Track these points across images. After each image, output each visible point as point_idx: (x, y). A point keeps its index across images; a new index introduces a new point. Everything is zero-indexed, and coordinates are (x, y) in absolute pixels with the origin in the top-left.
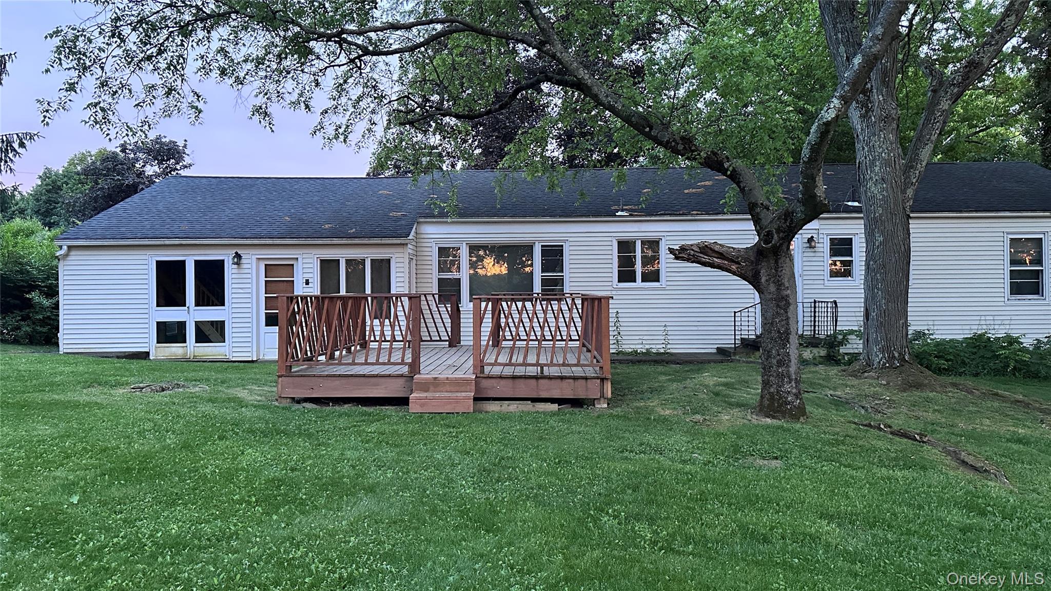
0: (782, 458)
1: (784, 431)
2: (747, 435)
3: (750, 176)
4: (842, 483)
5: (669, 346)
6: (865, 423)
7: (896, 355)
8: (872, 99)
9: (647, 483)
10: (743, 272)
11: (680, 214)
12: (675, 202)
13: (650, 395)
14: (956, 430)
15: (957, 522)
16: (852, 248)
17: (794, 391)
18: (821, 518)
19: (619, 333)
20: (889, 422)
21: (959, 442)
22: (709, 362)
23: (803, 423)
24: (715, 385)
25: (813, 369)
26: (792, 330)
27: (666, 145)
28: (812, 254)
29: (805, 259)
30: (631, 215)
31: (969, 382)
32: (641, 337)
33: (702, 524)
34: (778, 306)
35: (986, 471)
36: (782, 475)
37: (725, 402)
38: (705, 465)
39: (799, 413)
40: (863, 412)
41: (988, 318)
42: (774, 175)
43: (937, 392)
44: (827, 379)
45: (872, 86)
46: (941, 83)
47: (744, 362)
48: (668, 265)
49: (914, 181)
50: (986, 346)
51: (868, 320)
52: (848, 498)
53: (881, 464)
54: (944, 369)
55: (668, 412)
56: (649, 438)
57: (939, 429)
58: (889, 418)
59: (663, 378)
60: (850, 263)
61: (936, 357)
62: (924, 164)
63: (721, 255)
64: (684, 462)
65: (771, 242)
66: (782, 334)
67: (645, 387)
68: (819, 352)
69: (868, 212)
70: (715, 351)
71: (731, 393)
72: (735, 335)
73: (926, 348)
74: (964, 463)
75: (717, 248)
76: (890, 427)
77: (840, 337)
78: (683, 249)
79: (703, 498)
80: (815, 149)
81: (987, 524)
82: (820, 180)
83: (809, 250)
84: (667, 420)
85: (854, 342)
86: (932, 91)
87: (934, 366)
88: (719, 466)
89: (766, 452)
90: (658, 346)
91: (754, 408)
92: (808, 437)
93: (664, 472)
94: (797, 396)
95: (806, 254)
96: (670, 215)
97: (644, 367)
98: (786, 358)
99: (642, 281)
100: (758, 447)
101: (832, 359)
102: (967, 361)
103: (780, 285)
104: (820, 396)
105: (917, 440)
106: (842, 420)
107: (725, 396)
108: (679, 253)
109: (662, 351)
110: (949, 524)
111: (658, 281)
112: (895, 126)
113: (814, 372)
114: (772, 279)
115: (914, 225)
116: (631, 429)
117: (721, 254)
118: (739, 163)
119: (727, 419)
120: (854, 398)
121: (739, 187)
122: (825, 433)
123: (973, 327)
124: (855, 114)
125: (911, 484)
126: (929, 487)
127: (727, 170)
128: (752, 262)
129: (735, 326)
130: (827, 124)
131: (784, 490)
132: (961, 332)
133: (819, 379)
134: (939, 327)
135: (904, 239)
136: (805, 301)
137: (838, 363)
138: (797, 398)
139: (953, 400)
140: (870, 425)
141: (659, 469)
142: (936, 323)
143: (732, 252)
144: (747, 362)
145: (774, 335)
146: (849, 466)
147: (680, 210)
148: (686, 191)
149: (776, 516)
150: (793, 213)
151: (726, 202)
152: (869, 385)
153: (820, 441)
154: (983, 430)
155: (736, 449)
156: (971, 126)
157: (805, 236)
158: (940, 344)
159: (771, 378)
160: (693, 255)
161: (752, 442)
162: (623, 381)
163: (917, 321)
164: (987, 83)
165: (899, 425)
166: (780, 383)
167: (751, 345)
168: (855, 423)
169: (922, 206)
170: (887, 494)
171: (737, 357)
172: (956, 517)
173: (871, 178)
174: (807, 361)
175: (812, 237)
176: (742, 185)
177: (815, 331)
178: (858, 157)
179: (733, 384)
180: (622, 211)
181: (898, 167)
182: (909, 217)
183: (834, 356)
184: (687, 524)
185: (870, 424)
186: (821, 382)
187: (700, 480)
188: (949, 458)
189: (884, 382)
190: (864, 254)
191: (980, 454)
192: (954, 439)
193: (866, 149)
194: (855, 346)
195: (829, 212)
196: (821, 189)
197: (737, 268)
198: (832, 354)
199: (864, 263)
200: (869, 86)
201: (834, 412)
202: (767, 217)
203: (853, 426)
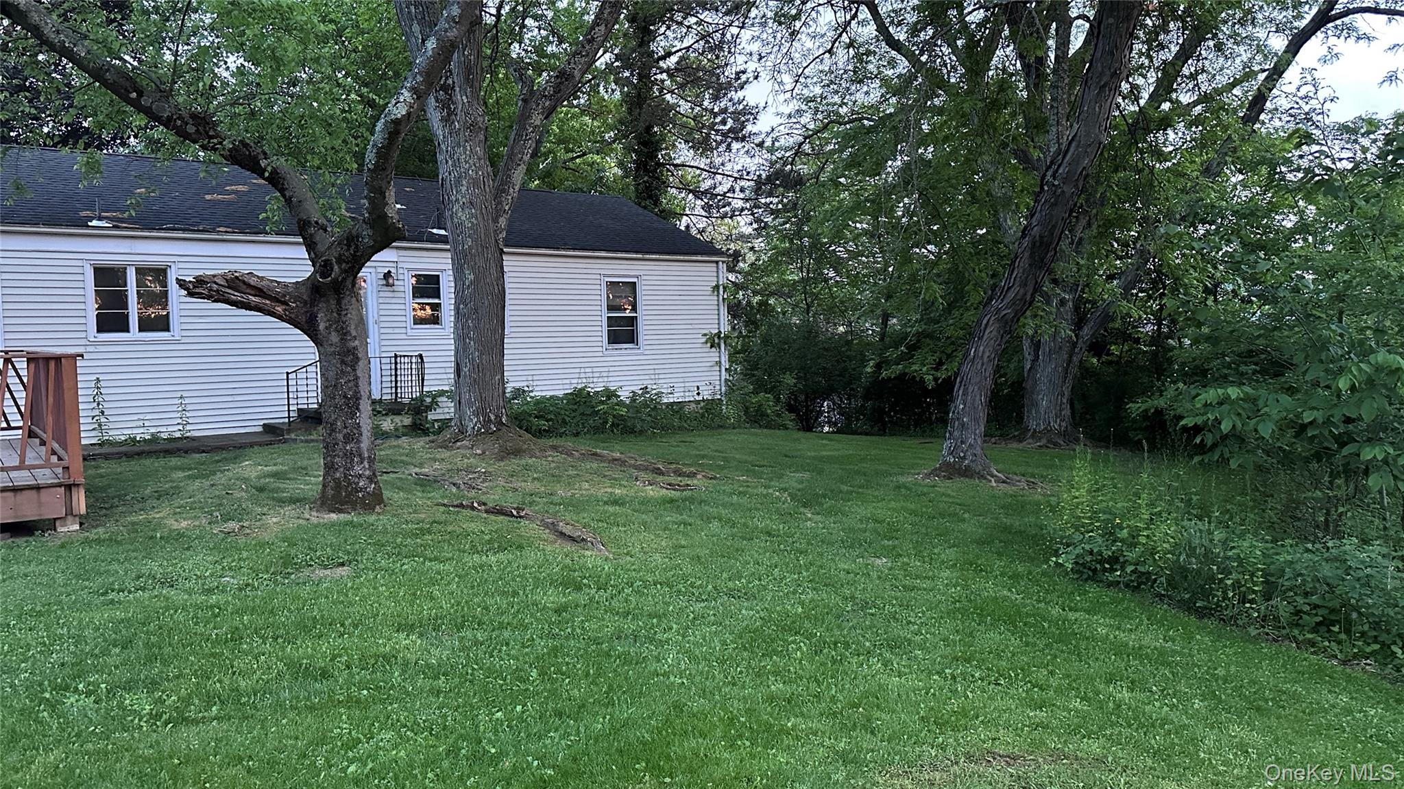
0: (350, 562)
1: (354, 527)
2: (302, 540)
3: (300, 182)
4: (426, 582)
5: (188, 427)
6: (455, 503)
7: (493, 417)
8: (454, 98)
9: (147, 633)
10: (293, 316)
11: (199, 231)
12: (190, 211)
13: (155, 503)
14: (556, 499)
15: (553, 603)
16: (439, 288)
17: (367, 473)
18: (398, 631)
19: (103, 413)
20: (483, 498)
21: (558, 512)
22: (252, 445)
23: (379, 514)
24: (259, 477)
25: (394, 442)
26: (362, 393)
27: (168, 123)
28: (390, 294)
29: (381, 301)
30: (114, 227)
31: (569, 443)
32: (141, 417)
33: (234, 673)
34: (343, 362)
35: (583, 540)
36: (349, 585)
37: (273, 499)
38: (240, 589)
39: (375, 500)
40: (454, 490)
41: (587, 370)
42: (333, 185)
43: (536, 458)
44: (412, 454)
45: (454, 82)
46: (532, 91)
47: (302, 441)
48: (183, 306)
49: (507, 208)
50: (585, 402)
51: (459, 376)
52: (432, 598)
53: (474, 550)
54: (544, 430)
55: (184, 524)
56: (153, 566)
57: (538, 499)
58: (484, 493)
59: (181, 474)
60: (436, 307)
61: (536, 417)
62: (517, 188)
63: (259, 292)
64: (210, 591)
65: (330, 275)
66: (349, 399)
67: (148, 491)
68: (401, 421)
69: (455, 242)
70: (260, 429)
71: (282, 486)
72: (289, 405)
73: (525, 407)
74: (562, 534)
75: (253, 281)
76: (485, 504)
77: (429, 400)
78: (200, 281)
79: (236, 637)
80: (383, 153)
81: (582, 598)
82: (391, 194)
83: (385, 288)
84: (183, 535)
85: (444, 405)
86: (522, 100)
87: (534, 428)
88: (262, 588)
89: (328, 558)
90: (170, 429)
91: (314, 502)
92: (385, 531)
93: (176, 611)
94: (371, 479)
95: (382, 294)
96: (184, 230)
97: (147, 462)
98: (355, 431)
99: (140, 330)
100: (318, 554)
101: (418, 428)
102: (567, 419)
103: (345, 334)
104: (403, 476)
105: (513, 516)
106: (429, 503)
107: (273, 491)
108: (194, 287)
109: (178, 435)
110: (545, 607)
111: (168, 330)
112: (482, 137)
113: (395, 446)
114: (334, 326)
115: (509, 263)
116: (122, 558)
117: (260, 290)
118: (281, 163)
119: (277, 521)
120: (444, 475)
121: (284, 196)
122: (407, 522)
123: (574, 381)
124: (435, 116)
125: (505, 568)
126: (525, 568)
127: (265, 170)
128: (305, 303)
129: (288, 392)
130: (397, 122)
131: (351, 604)
132: (561, 387)
133: (401, 455)
134: (539, 383)
135: (498, 279)
136: (384, 355)
137: (426, 432)
138: (371, 482)
139: (553, 465)
140: (461, 506)
141: (167, 609)
142: (535, 378)
143: (276, 287)
144: (307, 441)
145: (339, 401)
146: (436, 559)
147: (198, 224)
148: (208, 197)
149: (340, 641)
150: (358, 237)
151: (268, 218)
152: (462, 457)
153: (401, 533)
154: (582, 495)
155: (287, 561)
156: (568, 151)
157: (380, 270)
158: (540, 402)
159: (337, 460)
160: (217, 291)
161: (310, 548)
162: (109, 486)
163: (514, 378)
164: (582, 101)
165: (495, 500)
166: (349, 465)
167: (312, 418)
168: (444, 505)
169: (518, 239)
170: (479, 585)
171: (293, 436)
172: (552, 598)
173: (457, 200)
174: (387, 433)
175: (389, 272)
176: (287, 194)
177: (396, 393)
178: (441, 171)
179: (285, 473)
180: (100, 219)
181: (488, 190)
182: (502, 252)
183: (421, 424)
184: (208, 678)
185: (462, 504)
186: (404, 458)
187: (232, 614)
188: (548, 531)
189: (479, 452)
190: (453, 296)
191: (578, 522)
192: (552, 509)
193: (450, 163)
194: (446, 410)
195: (403, 239)
196: (395, 208)
197: (285, 310)
198: (418, 422)
199: (452, 307)
200: (450, 81)
201: (419, 494)
202: (325, 241)
203: (442, 509)
